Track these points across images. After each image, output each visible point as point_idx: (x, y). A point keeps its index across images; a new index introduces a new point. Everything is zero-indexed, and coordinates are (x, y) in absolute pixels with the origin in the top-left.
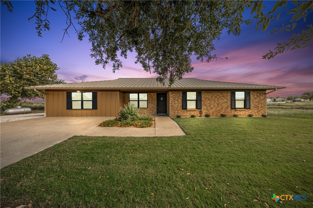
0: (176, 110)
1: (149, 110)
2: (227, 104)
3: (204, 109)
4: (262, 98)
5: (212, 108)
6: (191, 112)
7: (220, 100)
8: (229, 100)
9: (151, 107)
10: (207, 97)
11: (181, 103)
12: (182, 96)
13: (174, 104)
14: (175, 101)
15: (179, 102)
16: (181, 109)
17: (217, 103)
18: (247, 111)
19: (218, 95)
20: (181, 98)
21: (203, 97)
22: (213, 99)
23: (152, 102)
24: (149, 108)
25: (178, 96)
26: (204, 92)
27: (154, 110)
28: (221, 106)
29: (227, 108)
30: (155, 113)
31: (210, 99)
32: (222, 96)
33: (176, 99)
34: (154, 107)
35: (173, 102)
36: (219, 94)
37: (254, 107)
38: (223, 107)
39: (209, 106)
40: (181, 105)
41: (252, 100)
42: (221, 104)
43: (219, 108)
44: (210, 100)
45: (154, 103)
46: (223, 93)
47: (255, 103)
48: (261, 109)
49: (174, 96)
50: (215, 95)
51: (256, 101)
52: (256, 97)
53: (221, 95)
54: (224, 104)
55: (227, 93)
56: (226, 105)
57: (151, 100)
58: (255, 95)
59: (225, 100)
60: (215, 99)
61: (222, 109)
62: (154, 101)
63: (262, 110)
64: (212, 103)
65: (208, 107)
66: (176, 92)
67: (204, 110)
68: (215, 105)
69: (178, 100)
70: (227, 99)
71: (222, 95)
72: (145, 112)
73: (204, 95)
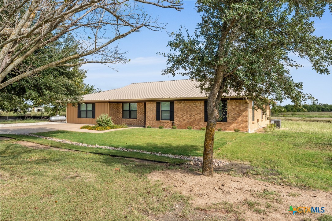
0: (151, 121)
1: (138, 121)
2: (200, 115)
3: (176, 120)
4: (242, 108)
5: (184, 120)
6: (165, 123)
7: (193, 111)
8: (202, 111)
9: (139, 117)
10: (179, 108)
11: (156, 114)
12: (156, 106)
13: (149, 115)
14: (150, 112)
15: (154, 113)
16: (156, 120)
17: (189, 114)
18: (223, 125)
19: (190, 106)
20: (156, 108)
21: (176, 107)
22: (186, 110)
23: (141, 113)
24: (138, 119)
25: (153, 106)
26: (176, 102)
27: (142, 121)
28: (194, 118)
29: (200, 120)
30: (142, 124)
31: (183, 110)
32: (194, 107)
33: (152, 109)
34: (142, 117)
35: (149, 113)
36: (192, 104)
37: (232, 119)
38: (195, 119)
39: (181, 117)
40: (156, 116)
41: (230, 111)
42: (194, 115)
43: (192, 120)
44: (183, 111)
45: (142, 113)
46: (195, 103)
47: (234, 115)
48: (241, 122)
49: (149, 107)
50: (187, 106)
51: (235, 112)
52: (234, 107)
53: (194, 105)
54: (197, 115)
55: (200, 103)
56: (200, 117)
57: (139, 110)
58: (232, 105)
59: (198, 111)
60: (187, 110)
61: (195, 121)
62: (142, 112)
63: (243, 123)
64: (184, 114)
65: (180, 119)
66: (151, 102)
67: (176, 122)
68: (187, 116)
69: (153, 111)
70: (200, 109)
71: (195, 106)
72: (134, 122)
73: (176, 106)
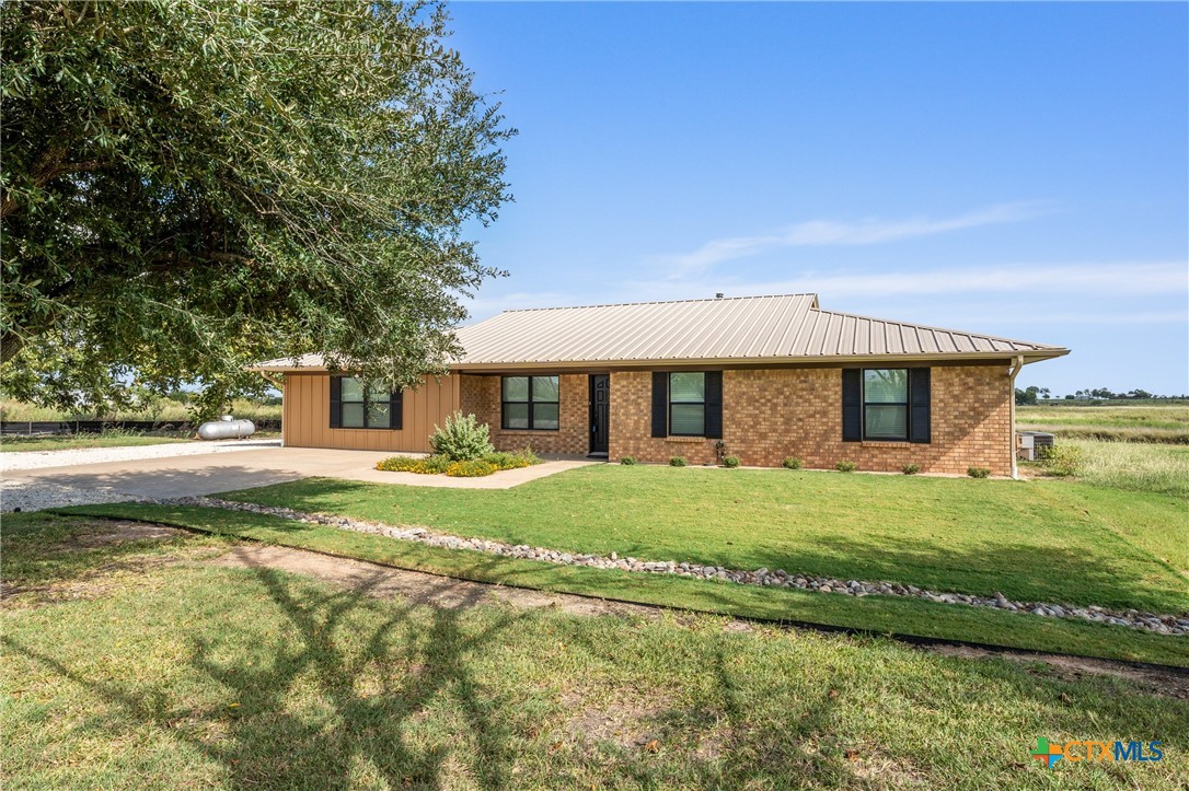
0: (630, 438)
1: (563, 437)
2: (825, 420)
3: (732, 437)
4: (988, 394)
5: (763, 436)
6: (686, 447)
7: (798, 404)
8: (831, 405)
9: (569, 425)
10: (744, 393)
11: (650, 414)
12: (650, 386)
13: (623, 418)
14: (626, 407)
15: (642, 411)
16: (649, 436)
17: (782, 416)
18: (914, 453)
19: (787, 386)
20: (650, 394)
21: (730, 390)
22: (769, 401)
23: (575, 409)
24: (565, 431)
25: (640, 387)
26: (732, 372)
27: (581, 437)
28: (802, 427)
29: (826, 436)
30: (581, 449)
31: (757, 401)
32: (803, 389)
33: (633, 397)
34: (580, 425)
35: (622, 411)
36: (793, 380)
37: (948, 433)
38: (807, 434)
39: (752, 427)
40: (650, 422)
41: (942, 405)
42: (800, 420)
43: (793, 436)
44: (757, 404)
45: (579, 412)
46: (807, 376)
47: (956, 417)
48: (986, 443)
49: (624, 390)
50: (775, 386)
51: (961, 409)
52: (957, 390)
53: (801, 382)
54: (811, 420)
55: (826, 377)
56: (824, 424)
57: (569, 399)
58: (951, 385)
59: (818, 404)
60: (775, 401)
61: (806, 438)
62: (579, 406)
63: (990, 447)
64: (763, 416)
65: (747, 431)
66: (631, 373)
67: (732, 441)
68: (776, 423)
69: (639, 404)
70: (825, 399)
71: (804, 385)
72: (550, 442)
73: (731, 387)
